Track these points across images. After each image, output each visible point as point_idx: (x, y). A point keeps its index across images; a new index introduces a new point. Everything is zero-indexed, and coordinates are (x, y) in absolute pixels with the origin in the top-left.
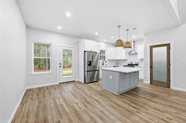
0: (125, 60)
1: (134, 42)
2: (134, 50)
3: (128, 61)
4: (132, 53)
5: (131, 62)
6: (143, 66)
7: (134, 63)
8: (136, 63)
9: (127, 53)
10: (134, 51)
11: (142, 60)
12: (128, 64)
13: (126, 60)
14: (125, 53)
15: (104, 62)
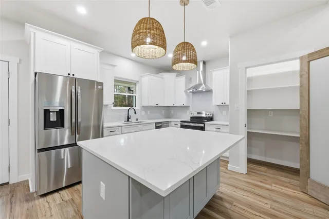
0: (185, 108)
1: (204, 63)
2: (205, 83)
3: (191, 109)
4: (200, 89)
5: (198, 113)
6: (228, 123)
7: (204, 115)
8: (210, 116)
9: (190, 89)
10: (203, 85)
11: (223, 106)
12: (192, 116)
13: (187, 107)
14: (184, 89)
15: (131, 112)
